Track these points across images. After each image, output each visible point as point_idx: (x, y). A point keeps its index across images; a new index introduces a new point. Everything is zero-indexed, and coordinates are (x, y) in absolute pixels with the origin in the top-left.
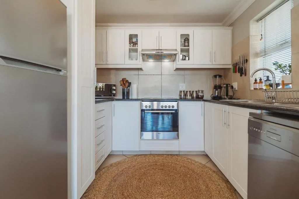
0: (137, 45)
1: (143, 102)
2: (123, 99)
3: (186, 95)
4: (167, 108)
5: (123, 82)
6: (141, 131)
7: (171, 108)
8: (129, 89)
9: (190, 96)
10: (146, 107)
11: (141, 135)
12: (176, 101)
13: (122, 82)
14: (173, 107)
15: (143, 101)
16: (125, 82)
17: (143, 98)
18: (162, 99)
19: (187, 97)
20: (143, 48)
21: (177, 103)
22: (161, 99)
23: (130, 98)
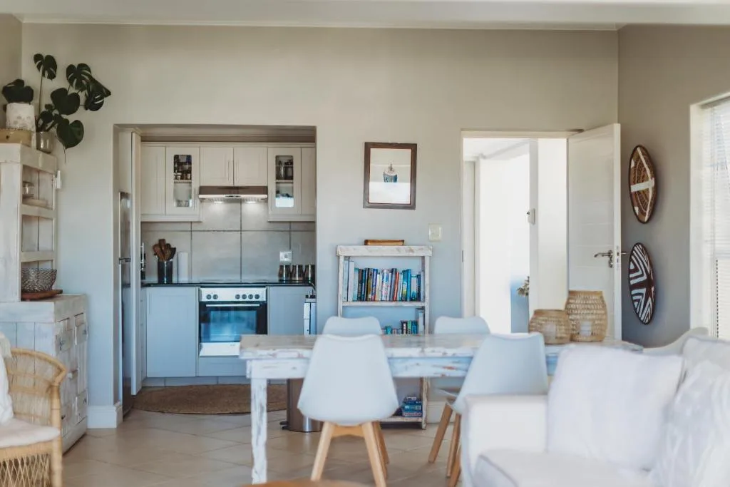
0: (189, 175)
1: (203, 289)
2: (160, 283)
3: (290, 274)
4: (247, 299)
5: (161, 248)
6: (200, 341)
7: (254, 299)
8: (172, 262)
9: (299, 276)
10: (209, 297)
11: (200, 348)
12: (264, 287)
13: (158, 249)
14: (257, 296)
15: (202, 287)
16: (163, 248)
17: (201, 281)
18: (243, 282)
19: (293, 279)
20: (203, 184)
21: (264, 289)
22: (239, 282)
23: (174, 280)
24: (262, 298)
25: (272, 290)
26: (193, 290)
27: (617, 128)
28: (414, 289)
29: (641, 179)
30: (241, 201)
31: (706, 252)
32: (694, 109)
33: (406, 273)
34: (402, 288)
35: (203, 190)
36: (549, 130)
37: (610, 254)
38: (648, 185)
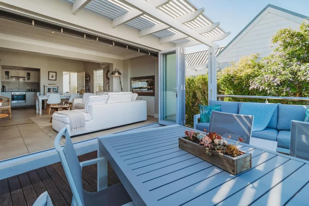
0: (8, 74)
1: (12, 92)
3: (29, 90)
6: (12, 100)
7: (23, 94)
10: (13, 94)
11: (12, 102)
21: (25, 92)
22: (20, 91)
23: (6, 91)
24: (25, 94)
25: (27, 92)
26: (10, 92)
27: (85, 72)
28: (57, 91)
29: (87, 78)
30: (19, 79)
31: (95, 86)
32: (94, 71)
33: (55, 89)
34: (55, 90)
35: (11, 77)
36: (75, 72)
37: (84, 86)
38: (88, 79)
